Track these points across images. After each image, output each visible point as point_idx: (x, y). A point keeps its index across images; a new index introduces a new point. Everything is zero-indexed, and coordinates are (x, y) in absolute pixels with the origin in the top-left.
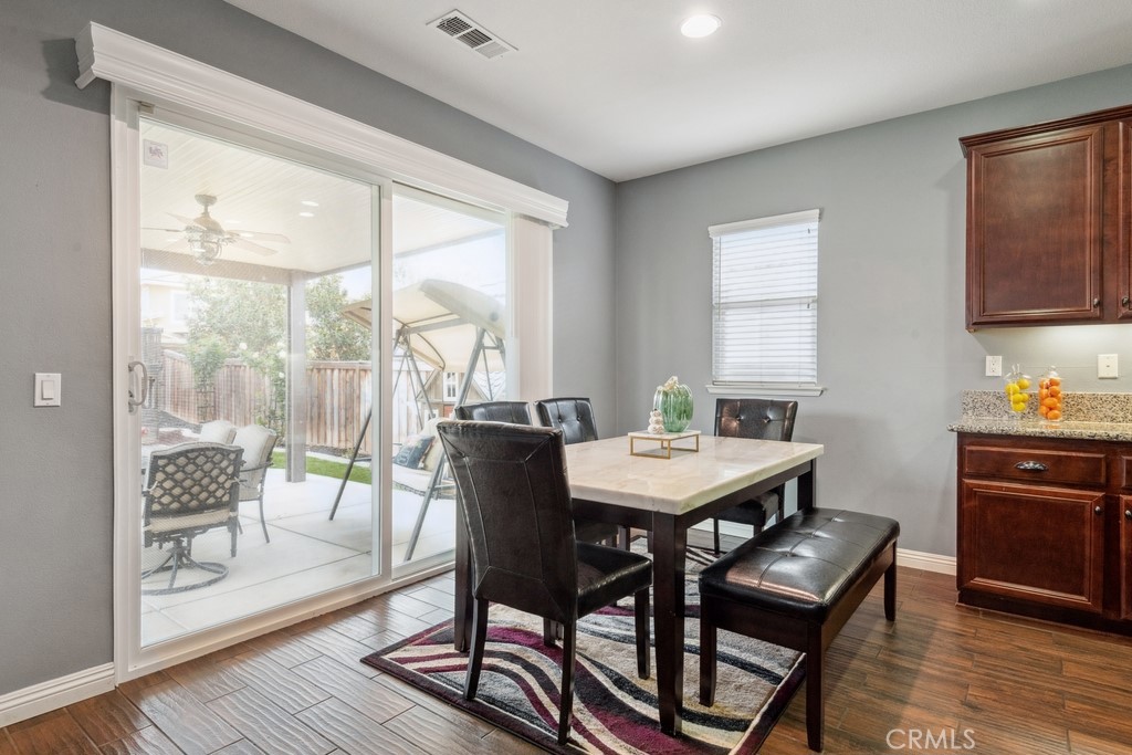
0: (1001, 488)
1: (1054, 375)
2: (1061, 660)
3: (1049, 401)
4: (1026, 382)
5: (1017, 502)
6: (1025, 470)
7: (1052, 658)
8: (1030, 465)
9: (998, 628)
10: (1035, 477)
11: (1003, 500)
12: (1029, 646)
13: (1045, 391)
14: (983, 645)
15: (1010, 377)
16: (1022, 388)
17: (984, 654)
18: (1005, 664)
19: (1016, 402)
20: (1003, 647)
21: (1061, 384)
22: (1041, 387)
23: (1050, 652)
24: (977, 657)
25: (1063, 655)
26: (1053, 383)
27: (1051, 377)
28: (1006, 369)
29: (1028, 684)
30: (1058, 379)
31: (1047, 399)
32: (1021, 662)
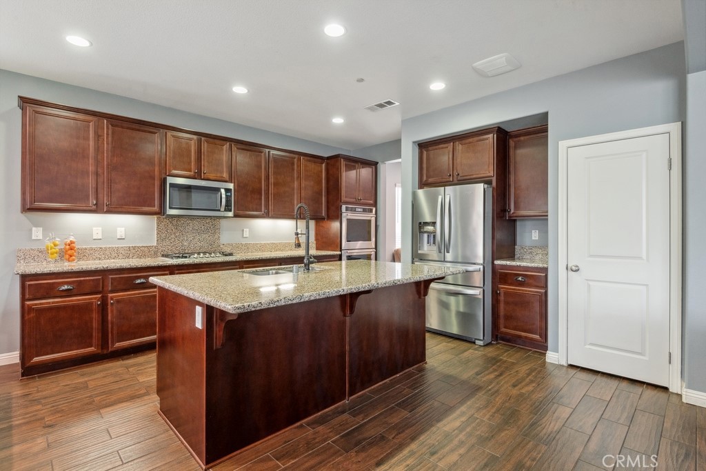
0: (49, 303)
1: (72, 239)
2: (86, 382)
3: (70, 252)
4: (57, 242)
5: (58, 309)
6: (63, 291)
7: (82, 383)
8: (66, 287)
9: (49, 381)
10: (68, 293)
11: (50, 309)
12: (69, 383)
13: (68, 247)
14: (44, 393)
15: (48, 240)
16: (55, 245)
17: (45, 398)
18: (60, 397)
19: (52, 254)
20: (56, 389)
21: (76, 243)
22: (66, 245)
23: (79, 381)
24: (43, 401)
25: (86, 379)
26: (72, 242)
27: (71, 239)
28: (45, 235)
29: (75, 400)
30: (74, 240)
31: (69, 251)
32: (66, 392)
